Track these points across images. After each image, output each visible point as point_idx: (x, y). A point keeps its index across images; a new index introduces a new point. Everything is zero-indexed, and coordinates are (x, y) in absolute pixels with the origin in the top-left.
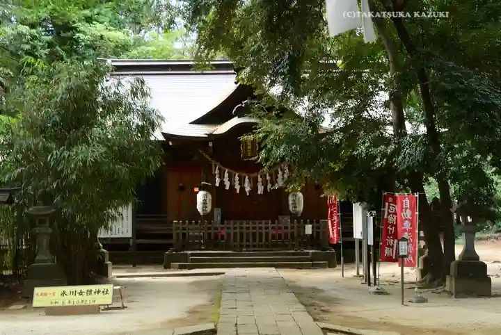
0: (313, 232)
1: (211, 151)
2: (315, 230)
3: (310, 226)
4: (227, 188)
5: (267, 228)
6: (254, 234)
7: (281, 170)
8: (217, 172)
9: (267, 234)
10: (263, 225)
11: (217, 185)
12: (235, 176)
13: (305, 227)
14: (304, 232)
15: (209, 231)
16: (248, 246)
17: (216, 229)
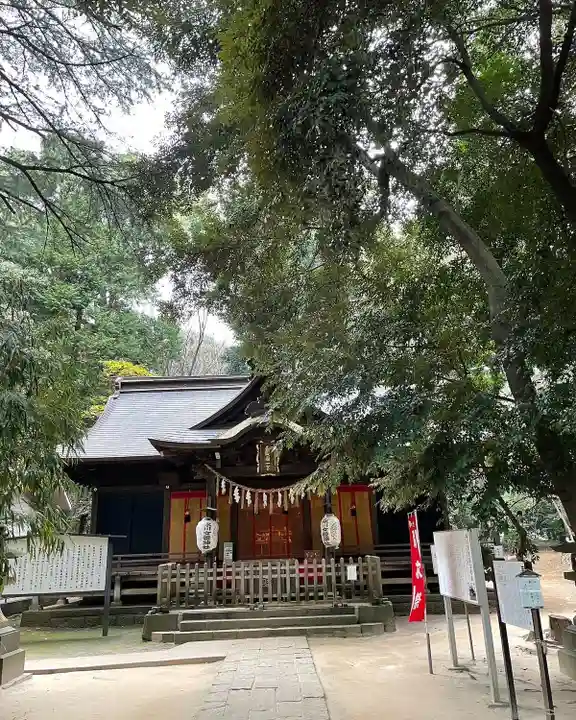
0: (358, 576)
1: (219, 466)
2: (362, 573)
3: (355, 567)
5: (292, 572)
6: (274, 581)
9: (292, 580)
12: (246, 492)
13: (346, 569)
14: (346, 577)
15: (210, 578)
16: (265, 600)
17: (220, 574)
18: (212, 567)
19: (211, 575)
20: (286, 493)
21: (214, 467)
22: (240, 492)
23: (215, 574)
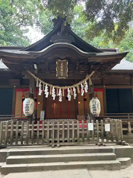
0: (111, 129)
1: (36, 72)
2: (113, 128)
3: (109, 125)
4: (47, 96)
5: (76, 126)
7: (83, 84)
8: (40, 86)
10: (73, 124)
11: (40, 94)
12: (52, 88)
13: (104, 126)
14: (104, 129)
15: (30, 130)
16: (61, 142)
17: (36, 127)
18: (31, 123)
19: (31, 127)
20: (71, 89)
21: (33, 73)
22: (49, 88)
23: (33, 127)
